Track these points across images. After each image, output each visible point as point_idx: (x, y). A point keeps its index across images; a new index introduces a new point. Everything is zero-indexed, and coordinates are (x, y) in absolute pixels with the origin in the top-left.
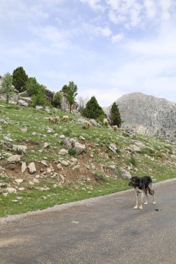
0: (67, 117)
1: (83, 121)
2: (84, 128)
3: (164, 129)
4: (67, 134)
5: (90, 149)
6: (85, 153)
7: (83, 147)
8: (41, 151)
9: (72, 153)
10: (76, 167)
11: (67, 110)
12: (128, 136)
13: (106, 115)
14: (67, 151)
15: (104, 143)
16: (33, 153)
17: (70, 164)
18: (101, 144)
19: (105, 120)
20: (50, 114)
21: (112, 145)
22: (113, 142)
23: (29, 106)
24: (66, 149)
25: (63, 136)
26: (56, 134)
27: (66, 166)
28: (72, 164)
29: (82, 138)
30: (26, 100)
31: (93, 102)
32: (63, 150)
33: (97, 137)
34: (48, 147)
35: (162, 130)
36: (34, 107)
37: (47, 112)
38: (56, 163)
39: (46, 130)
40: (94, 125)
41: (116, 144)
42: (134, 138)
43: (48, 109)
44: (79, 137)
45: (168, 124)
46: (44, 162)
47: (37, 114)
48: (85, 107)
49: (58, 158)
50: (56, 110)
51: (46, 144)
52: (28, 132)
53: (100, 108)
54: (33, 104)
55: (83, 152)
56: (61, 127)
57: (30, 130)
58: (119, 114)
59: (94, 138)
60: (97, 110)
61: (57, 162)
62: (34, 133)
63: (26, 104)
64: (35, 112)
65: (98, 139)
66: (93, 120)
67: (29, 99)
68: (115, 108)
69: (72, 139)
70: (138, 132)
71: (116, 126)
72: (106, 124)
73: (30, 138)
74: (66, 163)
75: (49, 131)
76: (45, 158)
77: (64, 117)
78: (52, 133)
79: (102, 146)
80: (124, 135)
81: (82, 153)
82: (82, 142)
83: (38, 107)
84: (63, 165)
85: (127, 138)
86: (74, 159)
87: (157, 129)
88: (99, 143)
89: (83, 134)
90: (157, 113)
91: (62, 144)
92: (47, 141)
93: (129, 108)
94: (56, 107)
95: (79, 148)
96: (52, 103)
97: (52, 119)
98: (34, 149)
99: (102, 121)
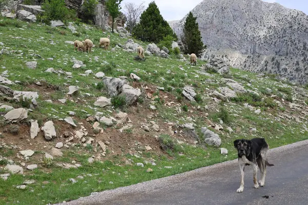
0: (107, 39)
1: (136, 46)
2: (138, 59)
3: (277, 58)
4: (108, 70)
5: (149, 95)
6: (141, 102)
7: (137, 92)
8: (63, 101)
9: (119, 103)
10: (126, 127)
11: (107, 27)
12: (214, 71)
13: (175, 36)
14: (109, 101)
15: (173, 85)
16: (49, 105)
17: (115, 123)
18: (169, 86)
19: (175, 45)
20: (78, 35)
21: (187, 88)
22: (188, 83)
23: (38, 21)
24: (108, 96)
25: (101, 74)
26: (89, 71)
27: (109, 126)
28: (119, 122)
29: (136, 77)
30: (32, 11)
31: (152, 12)
32: (103, 99)
33: (162, 74)
34: (75, 94)
35: (273, 59)
36: (47, 22)
37: (70, 31)
38: (90, 122)
39: (71, 64)
40: (154, 53)
41: (195, 86)
42: (226, 74)
43: (72, 27)
44: (129, 75)
45: (284, 49)
46: (70, 120)
47: (52, 36)
48: (138, 21)
49: (93, 113)
50: (86, 27)
51: (72, 89)
52: (38, 67)
53: (165, 24)
54: (45, 17)
55: (137, 101)
56: (96, 58)
57: (42, 64)
58: (199, 33)
59: (156, 76)
60: (160, 26)
61: (91, 119)
62: (50, 70)
63: (32, 17)
64: (50, 31)
65: (163, 79)
66: (153, 45)
67: (37, 8)
68: (191, 22)
69: (117, 80)
70: (231, 64)
71: (193, 55)
72: (176, 52)
73: (44, 79)
74: (108, 121)
75: (77, 66)
76: (71, 112)
77: (102, 39)
78: (82, 70)
79: (169, 90)
80: (208, 70)
81: (135, 104)
82: (135, 84)
83: (55, 23)
84: (103, 125)
85: (213, 75)
86: (121, 114)
87: (265, 58)
88: (165, 84)
89: (136, 70)
90: (265, 30)
91: (99, 87)
92: (74, 84)
93: (215, 21)
94: (87, 22)
95: (130, 95)
96: (80, 16)
97: (80, 43)
98: (52, 98)
99: (169, 46)
